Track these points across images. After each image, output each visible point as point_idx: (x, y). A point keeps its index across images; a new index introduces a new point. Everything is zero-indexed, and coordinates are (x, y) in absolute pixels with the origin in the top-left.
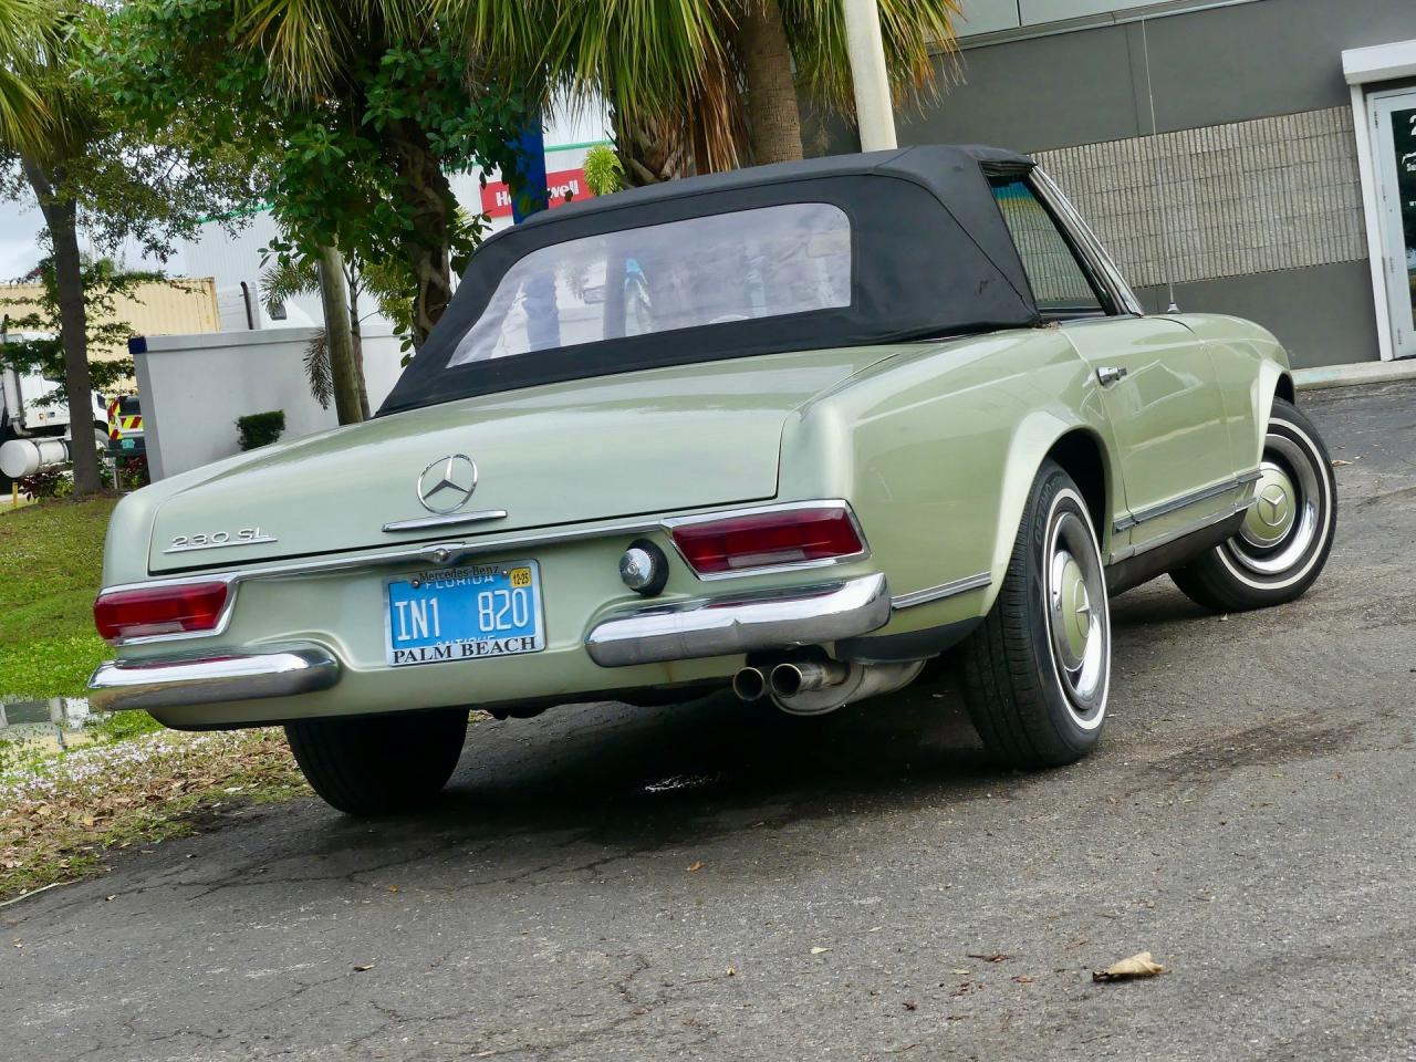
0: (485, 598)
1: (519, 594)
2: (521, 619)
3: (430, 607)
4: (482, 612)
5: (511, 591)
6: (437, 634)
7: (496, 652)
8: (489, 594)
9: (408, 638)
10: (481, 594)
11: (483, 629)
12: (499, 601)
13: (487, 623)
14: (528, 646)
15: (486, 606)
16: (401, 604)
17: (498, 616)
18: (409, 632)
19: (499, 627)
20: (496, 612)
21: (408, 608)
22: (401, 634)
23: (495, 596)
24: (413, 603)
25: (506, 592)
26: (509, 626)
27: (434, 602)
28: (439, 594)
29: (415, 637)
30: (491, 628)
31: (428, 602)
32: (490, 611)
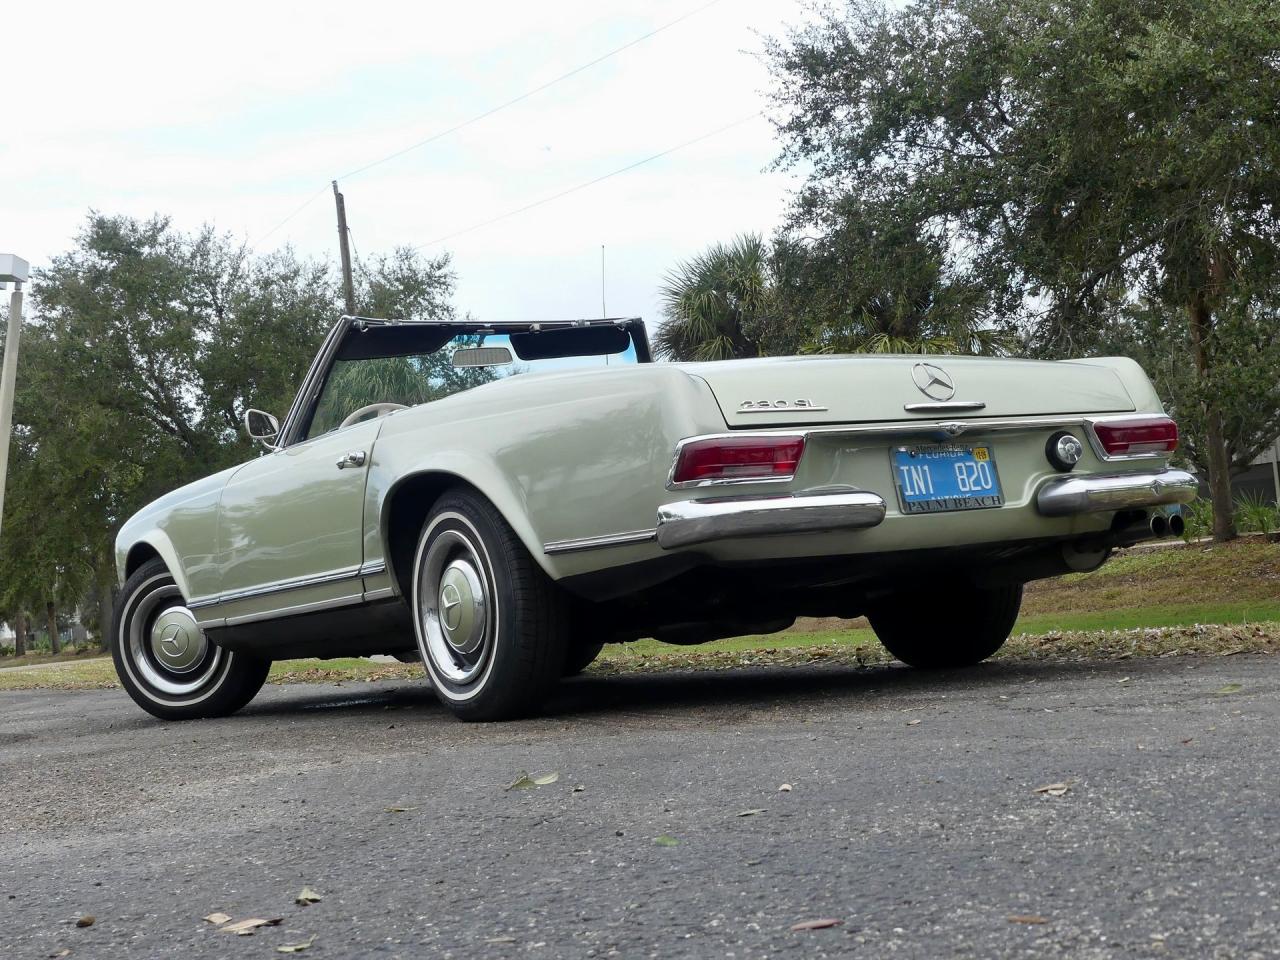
0: (960, 468)
1: (982, 466)
2: (987, 483)
3: (924, 472)
4: (960, 477)
5: (976, 463)
6: (932, 492)
7: (977, 506)
8: (961, 464)
9: (912, 493)
10: (957, 465)
11: (963, 489)
12: (970, 471)
13: (964, 486)
14: (997, 502)
15: (961, 473)
16: (905, 468)
17: (972, 480)
18: (913, 489)
19: (974, 489)
20: (969, 477)
21: (909, 471)
22: (907, 490)
23: (966, 467)
24: (912, 467)
25: (972, 464)
26: (979, 488)
27: (926, 468)
28: (929, 463)
29: (917, 493)
30: (967, 489)
31: (922, 469)
32: (965, 477)
